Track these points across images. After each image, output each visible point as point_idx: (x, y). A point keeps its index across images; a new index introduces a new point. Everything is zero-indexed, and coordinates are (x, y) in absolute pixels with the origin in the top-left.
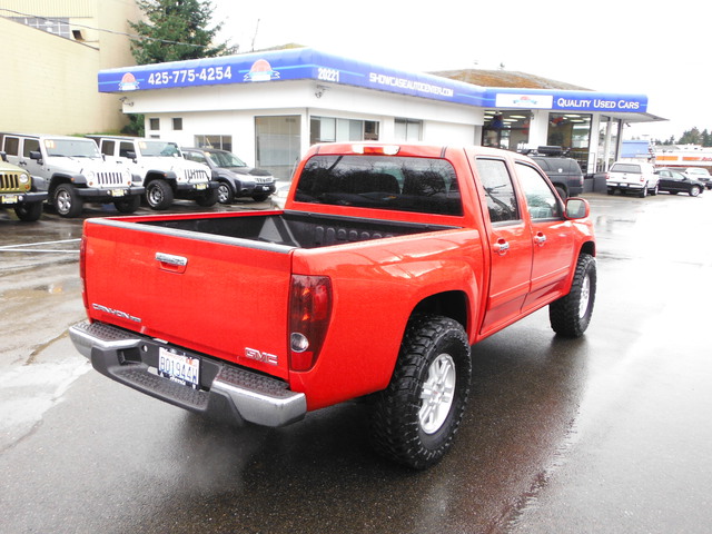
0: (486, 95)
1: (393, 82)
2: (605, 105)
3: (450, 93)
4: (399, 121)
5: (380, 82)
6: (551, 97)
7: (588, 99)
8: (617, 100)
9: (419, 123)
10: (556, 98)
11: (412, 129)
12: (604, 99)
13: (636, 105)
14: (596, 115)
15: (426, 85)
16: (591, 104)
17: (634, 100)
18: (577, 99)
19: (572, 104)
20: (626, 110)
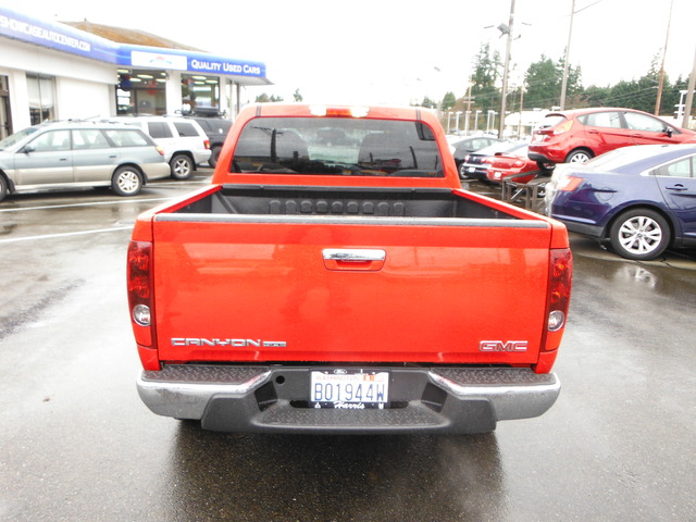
0: (120, 52)
1: (27, 29)
2: (232, 68)
3: (87, 48)
4: (31, 76)
5: (12, 28)
6: (185, 59)
7: (218, 62)
8: (242, 65)
9: (52, 79)
10: (190, 60)
11: (46, 86)
12: (232, 63)
13: (257, 71)
14: (223, 78)
15: (63, 36)
16: (221, 68)
17: (256, 66)
18: (209, 61)
19: (205, 66)
20: (249, 75)
